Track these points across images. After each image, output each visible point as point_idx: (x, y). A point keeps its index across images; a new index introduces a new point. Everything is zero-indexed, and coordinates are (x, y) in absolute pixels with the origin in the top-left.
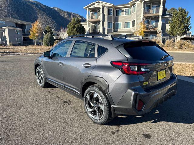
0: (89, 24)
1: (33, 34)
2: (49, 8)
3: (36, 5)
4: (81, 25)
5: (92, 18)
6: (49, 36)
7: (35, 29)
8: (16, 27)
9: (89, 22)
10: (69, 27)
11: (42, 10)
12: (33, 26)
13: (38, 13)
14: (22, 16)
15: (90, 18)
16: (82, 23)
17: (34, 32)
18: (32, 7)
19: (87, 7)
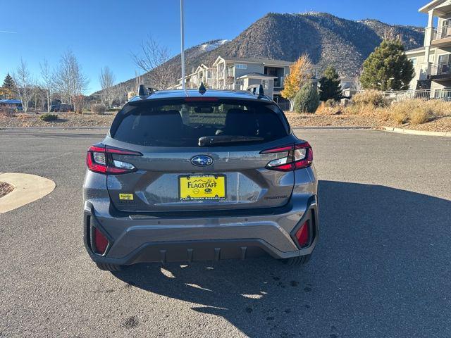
0: (430, 53)
1: (289, 87)
2: (352, 22)
3: (323, 21)
4: (405, 56)
5: (444, 35)
6: (307, 91)
7: (294, 76)
8: (266, 73)
9: (431, 45)
10: (366, 66)
11: (334, 31)
12: (291, 70)
13: (325, 40)
14: (291, 49)
15: (438, 36)
16: (407, 53)
17: (292, 82)
18: (313, 27)
19: (430, 8)
